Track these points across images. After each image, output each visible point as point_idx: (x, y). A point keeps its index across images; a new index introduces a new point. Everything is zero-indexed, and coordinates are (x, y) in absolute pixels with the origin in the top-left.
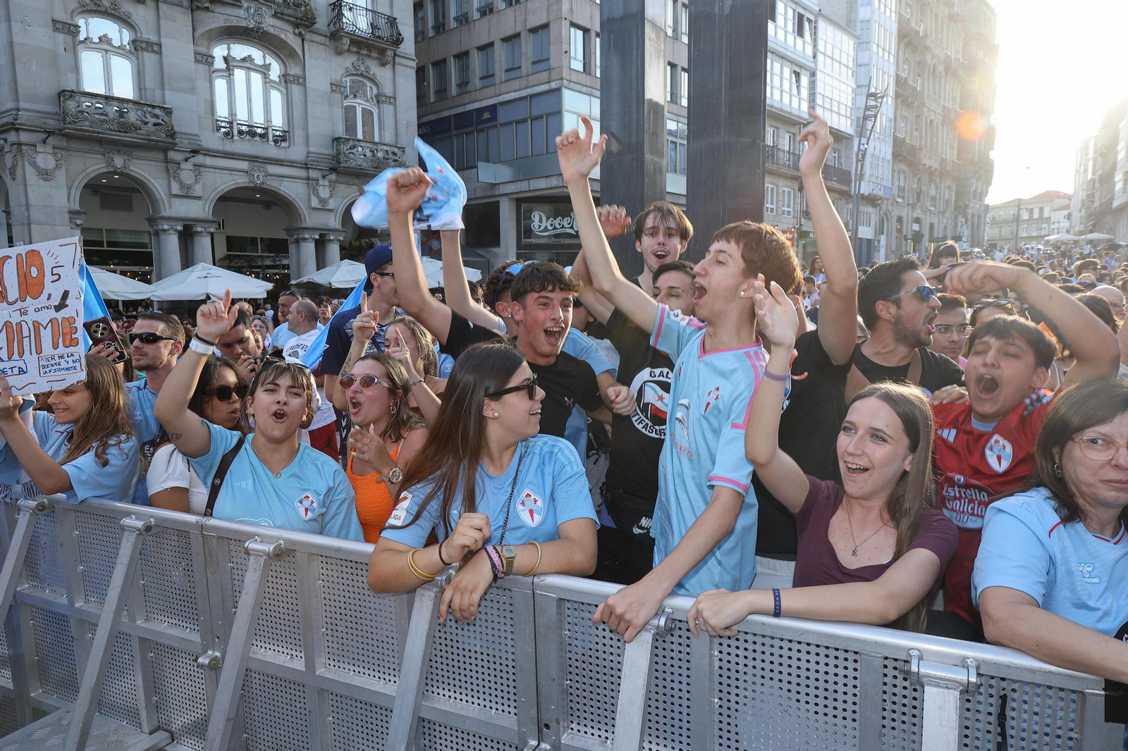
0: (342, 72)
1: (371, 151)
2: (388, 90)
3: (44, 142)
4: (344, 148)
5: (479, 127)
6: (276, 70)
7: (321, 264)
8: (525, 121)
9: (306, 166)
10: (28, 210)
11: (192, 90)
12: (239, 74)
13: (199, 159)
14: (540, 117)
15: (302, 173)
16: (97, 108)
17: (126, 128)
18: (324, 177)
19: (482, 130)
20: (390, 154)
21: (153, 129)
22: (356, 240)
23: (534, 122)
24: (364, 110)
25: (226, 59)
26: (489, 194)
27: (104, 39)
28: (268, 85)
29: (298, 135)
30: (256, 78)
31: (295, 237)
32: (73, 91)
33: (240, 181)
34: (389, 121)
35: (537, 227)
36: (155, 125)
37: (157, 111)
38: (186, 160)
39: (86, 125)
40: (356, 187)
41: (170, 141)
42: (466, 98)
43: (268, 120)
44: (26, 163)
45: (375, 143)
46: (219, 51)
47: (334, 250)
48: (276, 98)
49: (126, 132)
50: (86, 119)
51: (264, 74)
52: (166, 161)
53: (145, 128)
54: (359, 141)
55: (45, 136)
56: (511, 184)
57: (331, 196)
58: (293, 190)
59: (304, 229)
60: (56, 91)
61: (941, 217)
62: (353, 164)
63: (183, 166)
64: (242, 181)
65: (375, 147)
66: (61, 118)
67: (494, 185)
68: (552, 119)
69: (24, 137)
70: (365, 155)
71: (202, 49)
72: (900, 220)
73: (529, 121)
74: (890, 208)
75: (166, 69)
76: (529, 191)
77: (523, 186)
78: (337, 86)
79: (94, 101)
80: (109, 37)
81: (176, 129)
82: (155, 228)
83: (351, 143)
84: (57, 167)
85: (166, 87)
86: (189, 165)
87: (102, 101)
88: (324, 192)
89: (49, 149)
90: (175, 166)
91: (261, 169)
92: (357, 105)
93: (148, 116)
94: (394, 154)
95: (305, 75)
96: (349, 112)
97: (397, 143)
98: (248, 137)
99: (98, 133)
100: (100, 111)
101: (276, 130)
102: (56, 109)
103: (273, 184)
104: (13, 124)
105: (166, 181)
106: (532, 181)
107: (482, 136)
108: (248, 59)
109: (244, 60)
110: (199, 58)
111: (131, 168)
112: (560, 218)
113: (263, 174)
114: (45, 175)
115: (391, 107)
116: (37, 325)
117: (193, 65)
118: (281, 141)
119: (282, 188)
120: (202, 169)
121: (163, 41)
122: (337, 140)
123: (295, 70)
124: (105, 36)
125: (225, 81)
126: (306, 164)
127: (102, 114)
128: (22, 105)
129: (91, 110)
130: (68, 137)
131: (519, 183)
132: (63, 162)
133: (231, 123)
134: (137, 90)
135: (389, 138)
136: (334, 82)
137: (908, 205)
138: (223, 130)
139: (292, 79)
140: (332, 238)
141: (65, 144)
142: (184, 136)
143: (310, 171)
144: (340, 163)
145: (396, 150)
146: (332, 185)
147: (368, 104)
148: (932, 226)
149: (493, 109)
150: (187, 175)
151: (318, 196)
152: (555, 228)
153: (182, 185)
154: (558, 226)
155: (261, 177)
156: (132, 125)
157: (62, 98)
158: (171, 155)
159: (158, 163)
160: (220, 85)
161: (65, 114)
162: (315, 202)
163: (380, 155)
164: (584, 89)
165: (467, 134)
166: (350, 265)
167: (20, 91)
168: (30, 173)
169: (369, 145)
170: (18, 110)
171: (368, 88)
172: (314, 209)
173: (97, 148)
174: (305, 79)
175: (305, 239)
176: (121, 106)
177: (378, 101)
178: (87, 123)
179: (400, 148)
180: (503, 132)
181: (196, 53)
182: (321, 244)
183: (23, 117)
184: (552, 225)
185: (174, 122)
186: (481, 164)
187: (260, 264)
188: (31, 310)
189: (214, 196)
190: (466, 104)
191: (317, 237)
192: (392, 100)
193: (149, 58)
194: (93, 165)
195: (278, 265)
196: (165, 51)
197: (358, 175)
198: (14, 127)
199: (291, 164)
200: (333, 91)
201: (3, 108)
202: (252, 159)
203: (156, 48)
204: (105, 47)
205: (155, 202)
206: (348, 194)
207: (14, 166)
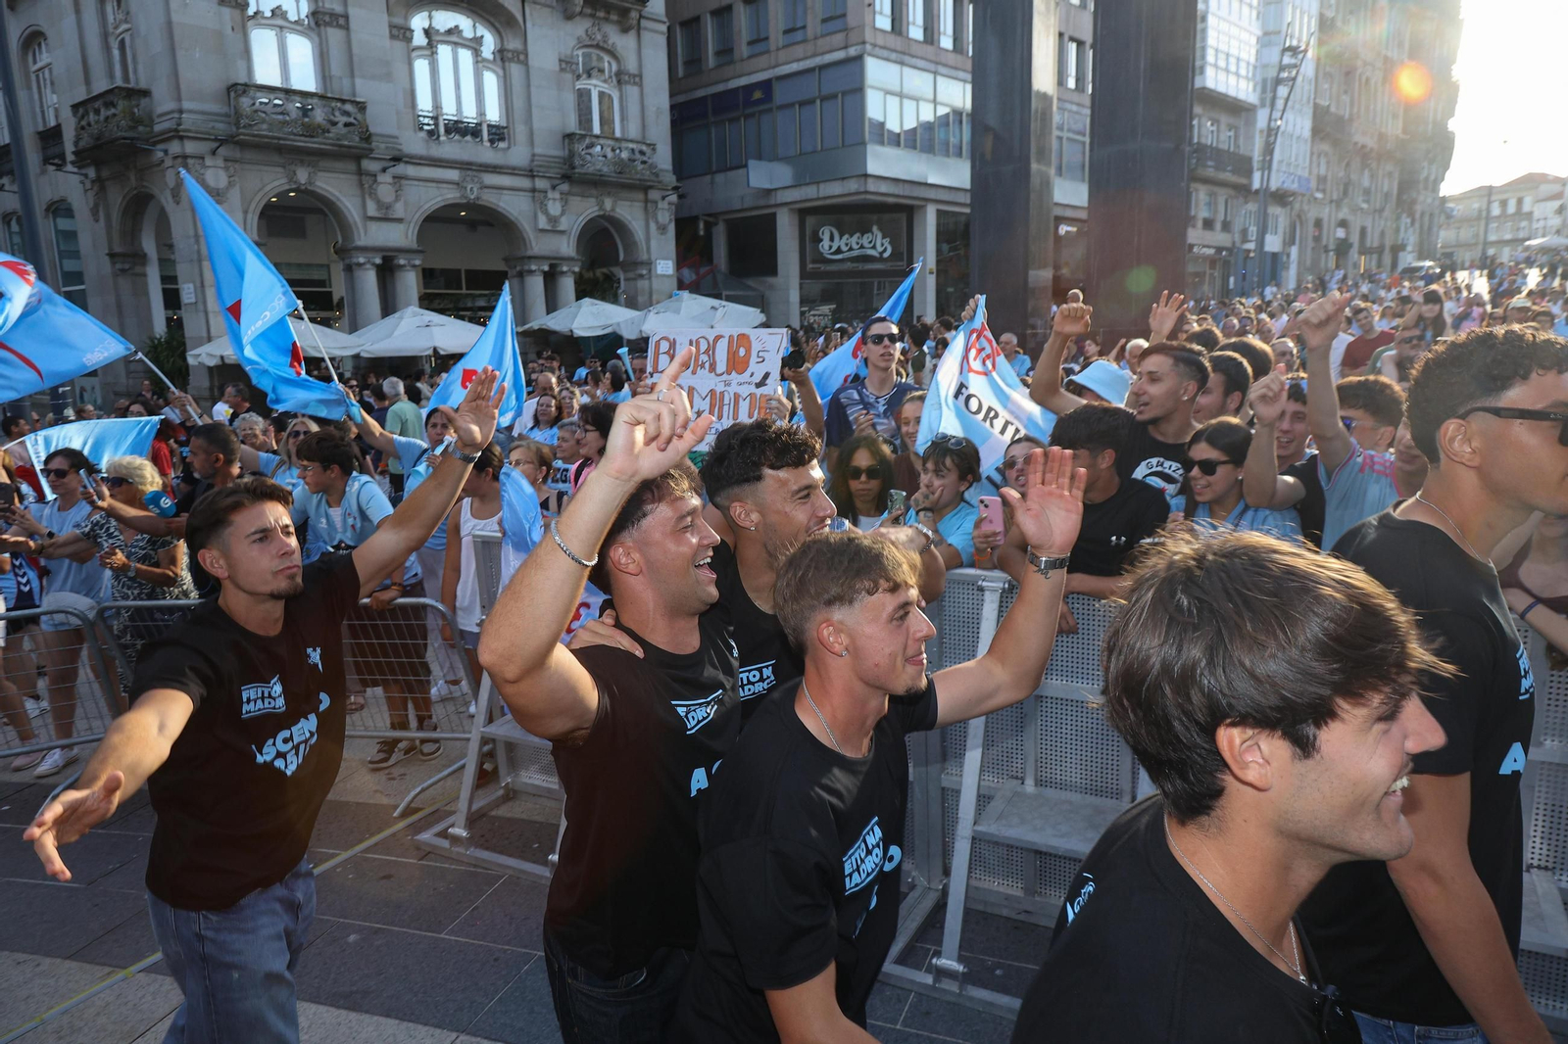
0: (573, 42)
1: (613, 150)
2: (631, 65)
3: (214, 153)
4: (579, 147)
5: (749, 111)
6: (489, 44)
7: (552, 306)
8: (811, 102)
9: (531, 174)
10: (197, 241)
11: (388, 77)
12: (444, 52)
13: (401, 169)
14: (834, 96)
15: (525, 183)
16: (276, 105)
17: (312, 131)
18: (554, 188)
19: (752, 115)
20: (637, 153)
21: (344, 130)
22: (588, 270)
23: (824, 104)
24: (601, 95)
25: (427, 32)
26: (762, 202)
27: (278, 12)
28: (480, 65)
29: (520, 131)
30: (466, 56)
31: (518, 268)
32: (246, 85)
33: (449, 196)
34: (633, 109)
35: (827, 247)
36: (346, 125)
37: (348, 107)
38: (384, 170)
39: (263, 129)
40: (593, 200)
41: (365, 145)
42: (729, 70)
43: (481, 113)
45: (617, 140)
46: (418, 22)
47: (567, 285)
48: (491, 81)
49: (312, 137)
50: (263, 121)
51: (476, 50)
52: (360, 172)
53: (334, 130)
54: (597, 137)
55: (215, 145)
56: (793, 190)
57: (563, 213)
58: (514, 206)
59: (530, 258)
60: (223, 86)
61: (1377, 217)
62: (591, 170)
63: (381, 178)
64: (451, 195)
65: (617, 145)
66: (232, 120)
67: (768, 192)
68: (850, 99)
69: (190, 147)
70: (605, 156)
71: (398, 21)
72: (1318, 223)
73: (818, 102)
74: (1306, 208)
75: (355, 50)
76: (818, 199)
77: (809, 192)
78: (567, 63)
79: (272, 96)
80: (284, 8)
81: (372, 130)
82: (347, 261)
83: (587, 141)
84: (231, 185)
85: (356, 73)
86: (385, 178)
87: (282, 95)
88: (554, 208)
89: (220, 162)
90: (370, 180)
91: (476, 180)
92: (592, 88)
93: (337, 113)
94: (642, 153)
95: (526, 50)
96: (583, 97)
97: (644, 137)
98: (457, 137)
99: (279, 139)
100: (279, 110)
101: (492, 126)
102: (225, 109)
103: (490, 199)
104: (176, 130)
105: (360, 199)
106: (822, 186)
107: (752, 123)
108: (455, 31)
109: (449, 32)
110: (395, 32)
111: (318, 183)
112: (858, 235)
113: (478, 185)
114: (217, 195)
115: (636, 89)
116: (737, 396)
117: (387, 42)
118: (499, 140)
119: (501, 204)
120: (404, 182)
121: (352, 11)
122: (569, 137)
123: (513, 44)
124: (279, 7)
125: (427, 62)
126: (531, 171)
127: (282, 113)
128: (186, 105)
129: (268, 109)
130: (243, 145)
131: (802, 188)
132: (236, 179)
133: (436, 118)
134: (320, 78)
135: (633, 131)
136: (563, 58)
137: (1331, 201)
138: (426, 127)
139: (510, 55)
140: (565, 269)
141: (238, 155)
142: (378, 138)
143: (537, 179)
144: (574, 168)
145: (644, 148)
146: (565, 202)
147: (606, 86)
148: (1363, 232)
149: (766, 86)
150: (385, 190)
151: (546, 213)
152: (851, 249)
153: (380, 205)
154: (855, 246)
155: (475, 189)
156: (319, 126)
157: (232, 94)
158: (367, 165)
159: (348, 176)
160: (421, 67)
161: (238, 115)
162: (543, 222)
163: (625, 155)
164: (894, 56)
165: (731, 121)
166: (593, 304)
167: (183, 87)
169: (610, 142)
170: (181, 112)
171: (606, 64)
172: (543, 231)
173: (276, 158)
174: (527, 55)
175: (531, 272)
176: (305, 102)
177: (619, 82)
178: (265, 126)
179: (649, 145)
180: (780, 117)
181: (392, 26)
182: (551, 278)
183: (188, 121)
184: (847, 245)
185: (368, 121)
186: (752, 163)
187: (469, 305)
188: (734, 383)
189: (419, 217)
190: (728, 80)
191: (546, 268)
193: (334, 35)
194: (270, 182)
196: (353, 25)
197: (595, 184)
198: (177, 135)
199: (512, 171)
200: (562, 70)
201: (160, 110)
202: (464, 166)
203: (342, 21)
204: (280, 22)
205: (345, 227)
206: (583, 209)
207: (178, 187)
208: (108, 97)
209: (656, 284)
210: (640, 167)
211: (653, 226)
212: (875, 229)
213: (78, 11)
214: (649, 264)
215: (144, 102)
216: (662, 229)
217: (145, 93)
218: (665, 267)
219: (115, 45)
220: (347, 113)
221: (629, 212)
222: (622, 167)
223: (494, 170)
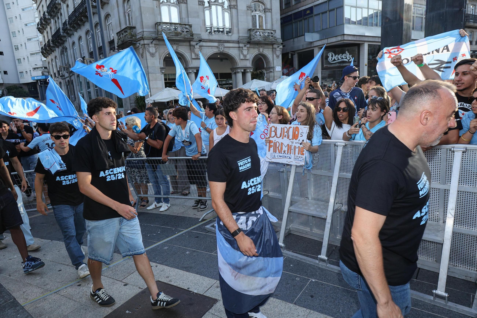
0: (251, 1)
1: (263, 33)
2: (268, 7)
3: (152, 43)
4: (253, 33)
5: (305, 17)
6: (226, 4)
7: (244, 82)
8: (326, 12)
9: (238, 42)
10: (148, 69)
11: (198, 17)
12: (213, 7)
13: (201, 44)
14: (334, 10)
15: (237, 45)
16: (168, 28)
17: (177, 34)
18: (245, 46)
19: (306, 19)
20: (270, 33)
21: (186, 33)
22: (255, 71)
23: (330, 12)
24: (259, 16)
25: (209, 2)
26: (309, 46)
27: (168, 1)
28: (224, 10)
29: (235, 30)
30: (219, 8)
31: (235, 71)
32: (160, 23)
34: (269, 20)
35: (330, 59)
36: (186, 32)
37: (187, 26)
38: (197, 44)
40: (257, 49)
41: (192, 37)
42: (299, 5)
43: (224, 25)
44: (147, 51)
45: (264, 30)
47: (249, 76)
48: (227, 15)
49: (177, 36)
50: (165, 33)
51: (222, 6)
52: (190, 45)
53: (183, 33)
54: (258, 29)
55: (152, 40)
56: (319, 41)
57: (248, 54)
58: (233, 52)
59: (238, 68)
60: (154, 23)
62: (256, 40)
63: (196, 47)
64: (215, 50)
65: (264, 31)
66: (156, 33)
67: (311, 43)
68: (338, 10)
69: (146, 42)
70: (260, 35)
73: (328, 12)
75: (189, 10)
76: (328, 44)
77: (325, 42)
78: (249, 7)
79: (167, 25)
81: (193, 33)
83: (255, 31)
84: (156, 52)
85: (189, 16)
86: (197, 47)
87: (169, 25)
88: (245, 52)
89: (153, 45)
90: (193, 47)
91: (222, 45)
92: (256, 14)
93: (184, 29)
94: (272, 33)
95: (237, 4)
96: (254, 17)
97: (272, 28)
98: (217, 33)
100: (169, 29)
101: (227, 29)
102: (155, 30)
103: (226, 51)
104: (142, 37)
105: (190, 53)
106: (329, 39)
107: (306, 21)
108: (217, 1)
110: (200, 3)
111: (179, 49)
112: (341, 54)
113: (223, 47)
114: (152, 55)
115: (270, 13)
117: (198, 6)
118: (229, 33)
119: (230, 52)
120: (202, 47)
122: (250, 30)
123: (233, 3)
125: (209, 11)
126: (238, 41)
127: (169, 30)
128: (145, 30)
129: (166, 29)
130: (158, 40)
131: (323, 41)
132: (157, 50)
133: (211, 28)
134: (179, 19)
135: (269, 27)
138: (208, 31)
139: (232, 7)
140: (248, 71)
141: (158, 43)
142: (195, 35)
143: (240, 44)
144: (251, 40)
145: (272, 32)
146: (248, 50)
147: (261, 13)
149: (311, 9)
150: (197, 50)
151: (243, 54)
152: (339, 59)
153: (195, 54)
154: (340, 58)
155: (222, 48)
156: (179, 33)
157: (156, 26)
158: (193, 43)
159: (187, 47)
160: (207, 13)
161: (158, 31)
162: (242, 57)
163: (266, 34)
165: (299, 21)
166: (256, 81)
167: (144, 25)
168: (148, 54)
169: (262, 31)
170: (143, 32)
171: (261, 6)
172: (242, 59)
174: (237, 6)
175: (238, 72)
176: (175, 26)
177: (265, 12)
179: (274, 30)
180: (316, 18)
181: (199, 1)
182: (244, 74)
183: (146, 35)
184: (337, 58)
185: (192, 30)
186: (306, 34)
187: (221, 83)
189: (206, 58)
190: (299, 8)
191: (243, 71)
192: (270, 10)
193: (183, 6)
195: (228, 83)
196: (188, 2)
197: (258, 44)
198: (142, 38)
199: (233, 42)
200: (248, 10)
201: (138, 32)
202: (219, 41)
204: (169, 4)
205: (186, 62)
206: (254, 52)
207: (143, 53)
208: (125, 30)
209: (276, 74)
210: (271, 38)
211: (275, 56)
212: (347, 52)
213: (118, 7)
214: (273, 68)
215: (134, 30)
216: (278, 57)
217: (134, 28)
218: (279, 68)
219: (127, 15)
220: (187, 28)
221: (267, 52)
222: (265, 38)
223: (228, 42)
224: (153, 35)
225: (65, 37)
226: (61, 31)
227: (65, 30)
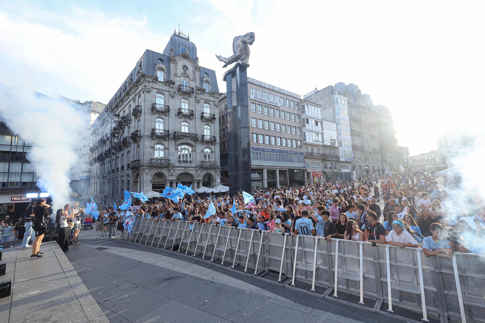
0: (203, 148)
4: (203, 163)
6: (190, 149)
7: (198, 187)
9: (195, 167)
10: (144, 181)
11: (174, 155)
12: (183, 151)
13: (174, 168)
15: (195, 169)
17: (161, 164)
18: (199, 169)
20: (213, 163)
25: (181, 149)
28: (189, 152)
29: (194, 161)
31: (193, 181)
32: (153, 158)
34: (214, 157)
39: (154, 165)
40: (206, 171)
41: (169, 165)
44: (144, 172)
46: (179, 148)
47: (201, 184)
50: (154, 163)
51: (188, 150)
52: (168, 169)
53: (165, 164)
54: (207, 161)
55: (148, 167)
57: (201, 173)
58: (192, 172)
59: (195, 180)
60: (150, 159)
61: (376, 164)
62: (205, 166)
64: (182, 172)
65: (210, 162)
69: (144, 168)
70: (208, 164)
71: (176, 148)
72: (360, 166)
74: (356, 164)
75: (170, 152)
79: (156, 159)
80: (160, 148)
82: (165, 182)
83: (205, 162)
84: (149, 172)
85: (169, 155)
86: (172, 170)
87: (158, 159)
88: (199, 172)
89: (148, 169)
90: (170, 170)
92: (207, 154)
93: (165, 161)
95: (196, 150)
96: (205, 155)
97: (215, 160)
98: (184, 163)
99: (157, 165)
100: (157, 161)
101: (190, 161)
102: (150, 162)
103: (189, 172)
105: (168, 173)
108: (185, 148)
109: (184, 148)
111: (162, 171)
112: (253, 174)
113: (187, 170)
114: (147, 174)
115: (214, 154)
117: (174, 151)
118: (191, 163)
120: (175, 170)
121: (169, 147)
122: (202, 162)
123: (194, 149)
125: (180, 153)
128: (144, 162)
133: (181, 160)
134: (164, 157)
135: (213, 160)
136: (202, 150)
137: (363, 162)
138: (179, 162)
139: (193, 151)
140: (201, 182)
141: (151, 168)
142: (172, 164)
144: (203, 166)
145: (215, 162)
146: (201, 171)
147: (209, 153)
148: (373, 167)
150: (172, 172)
151: (198, 173)
153: (171, 173)
154: (253, 176)
156: (163, 163)
158: (169, 168)
162: (197, 175)
163: (211, 164)
167: (144, 160)
168: (144, 174)
171: (209, 150)
173: (156, 168)
175: (195, 182)
176: (161, 160)
177: (211, 153)
181: (175, 149)
182: (198, 183)
183: (145, 164)
185: (170, 162)
189: (177, 175)
193: (167, 151)
196: (169, 149)
197: (206, 168)
198: (143, 166)
199: (193, 167)
200: (202, 152)
201: (141, 163)
202: (185, 167)
203: (168, 149)
204: (159, 150)
205: (166, 177)
206: (204, 172)
207: (142, 173)
208: (135, 161)
209: (217, 183)
210: (214, 165)
211: (216, 174)
212: (256, 173)
213: (134, 149)
214: (215, 180)
215: (140, 161)
216: (218, 175)
217: (140, 160)
218: (218, 180)
219: (138, 153)
220: (167, 161)
221: (212, 172)
222: (210, 166)
223: (190, 167)
224: (149, 164)
225: (105, 157)
226: (104, 154)
227: (105, 154)
